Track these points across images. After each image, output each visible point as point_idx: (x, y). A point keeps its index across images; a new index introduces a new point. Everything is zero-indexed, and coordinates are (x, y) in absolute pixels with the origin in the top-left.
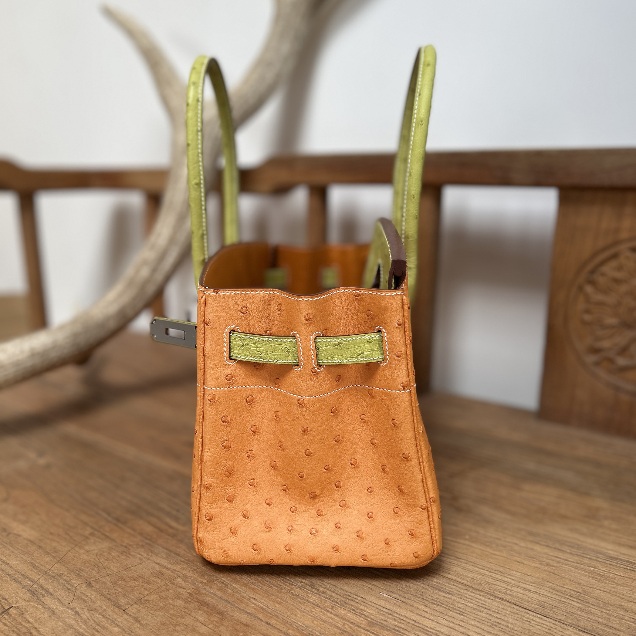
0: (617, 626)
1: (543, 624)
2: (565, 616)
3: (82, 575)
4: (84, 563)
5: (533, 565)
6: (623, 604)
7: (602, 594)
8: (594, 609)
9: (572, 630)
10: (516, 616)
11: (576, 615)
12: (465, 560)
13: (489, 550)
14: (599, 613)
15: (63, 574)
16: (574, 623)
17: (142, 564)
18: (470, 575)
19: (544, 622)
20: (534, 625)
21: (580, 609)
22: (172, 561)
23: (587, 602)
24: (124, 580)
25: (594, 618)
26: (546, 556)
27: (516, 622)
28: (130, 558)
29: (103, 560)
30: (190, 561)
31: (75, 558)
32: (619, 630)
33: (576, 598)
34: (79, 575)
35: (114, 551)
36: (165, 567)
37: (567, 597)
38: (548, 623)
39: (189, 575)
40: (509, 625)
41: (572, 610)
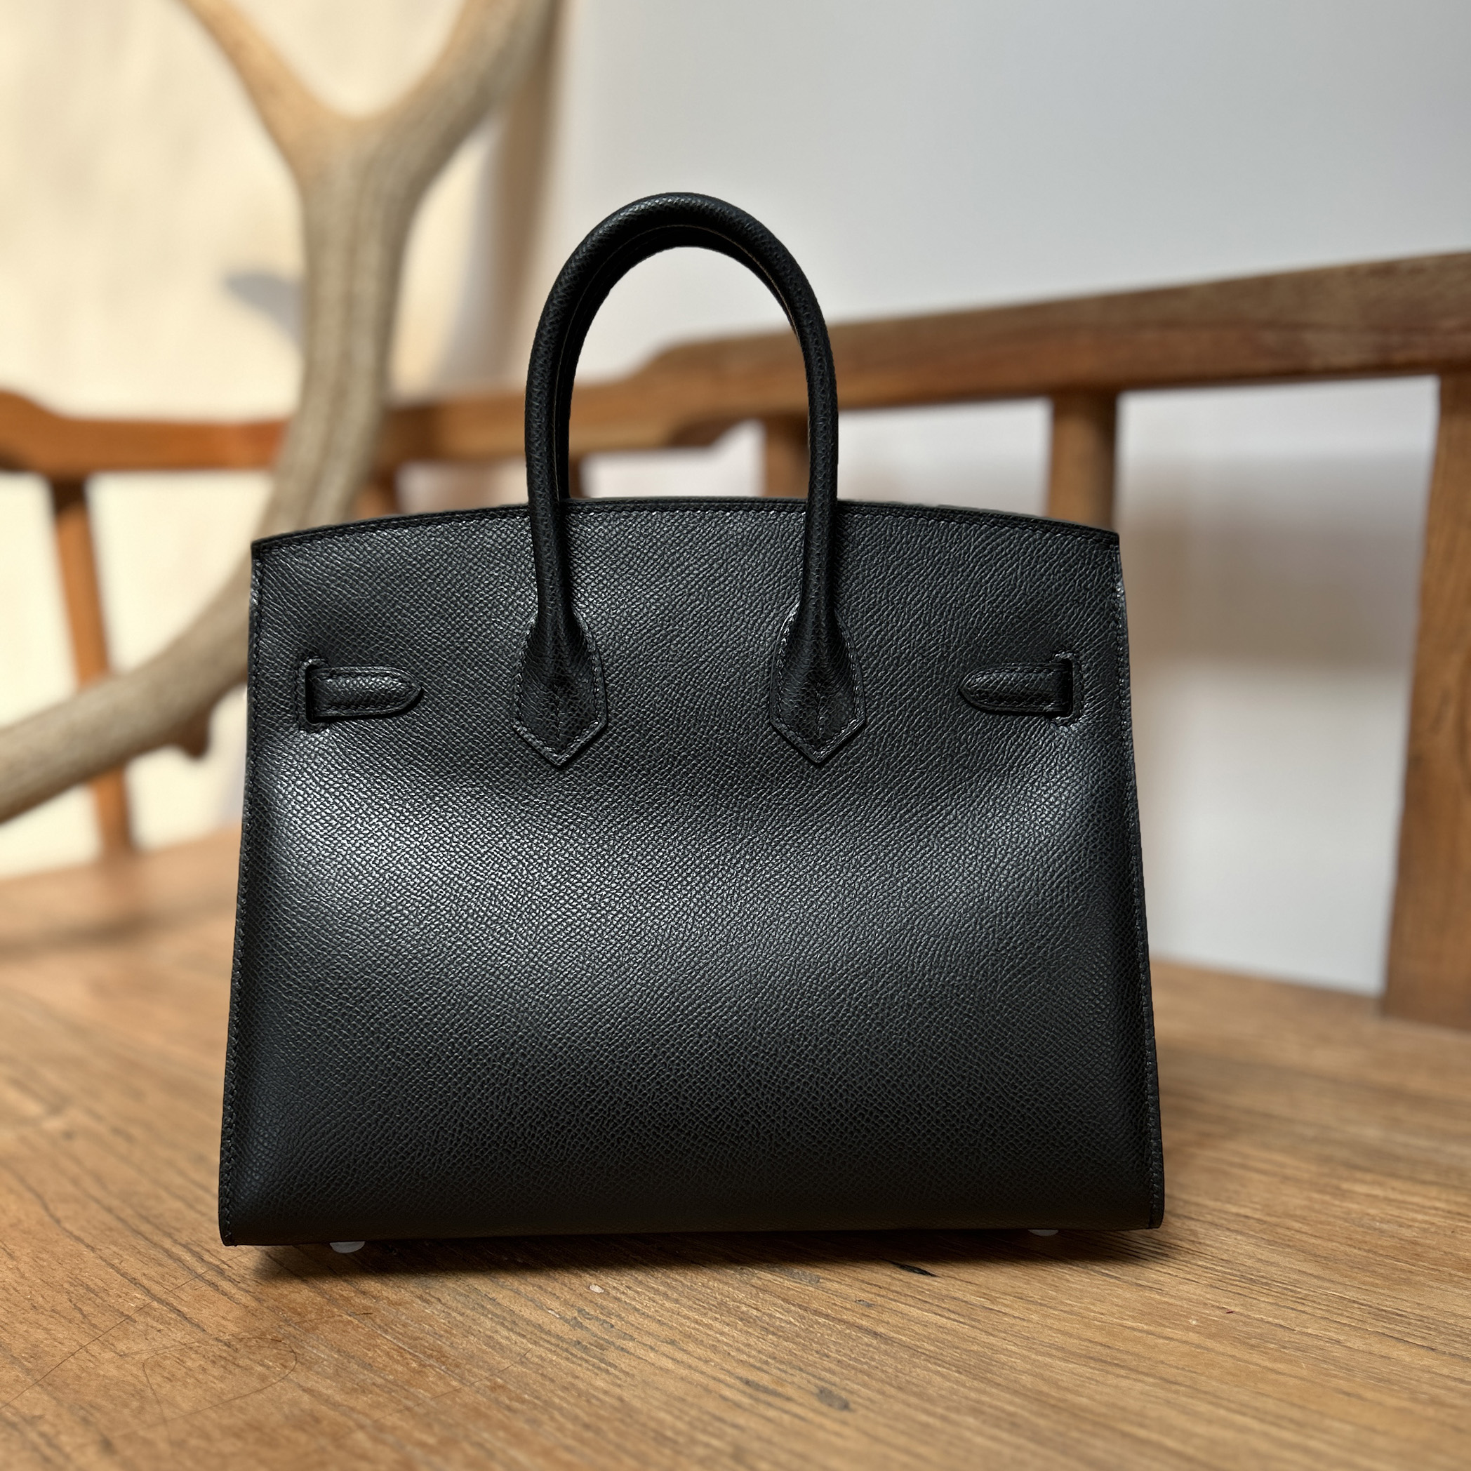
3: (91, 1419)
4: (105, 1387)
5: (1392, 1402)
12: (1186, 1386)
13: (1256, 1357)
15: (41, 1417)
17: (265, 1391)
18: (1201, 1429)
22: (349, 1385)
24: (207, 1437)
26: (1427, 1376)
28: (234, 1375)
29: (159, 1379)
30: (398, 1386)
31: (84, 1375)
34: (85, 1421)
35: (193, 1356)
36: (327, 1401)
39: (389, 1424)
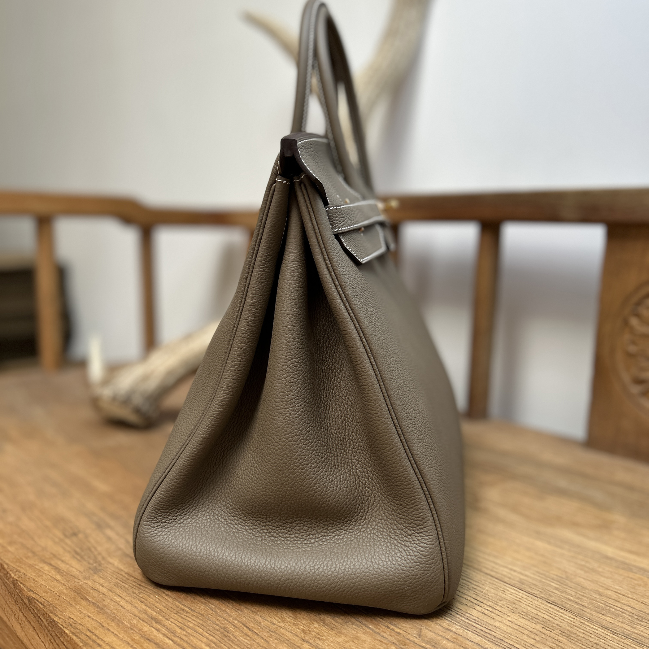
0: (586, 605)
1: (516, 594)
2: (539, 592)
6: (600, 590)
7: (583, 581)
8: (571, 590)
9: (540, 601)
10: (494, 586)
11: (550, 592)
14: (573, 594)
16: (546, 597)
19: (517, 593)
20: (506, 594)
21: (557, 589)
23: (566, 585)
25: (567, 596)
27: (492, 590)
32: (586, 607)
33: (558, 581)
37: (549, 579)
38: (521, 594)
40: (484, 591)
41: (548, 588)
